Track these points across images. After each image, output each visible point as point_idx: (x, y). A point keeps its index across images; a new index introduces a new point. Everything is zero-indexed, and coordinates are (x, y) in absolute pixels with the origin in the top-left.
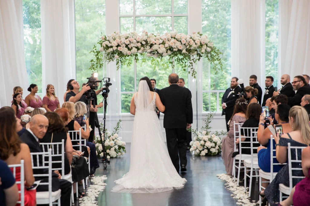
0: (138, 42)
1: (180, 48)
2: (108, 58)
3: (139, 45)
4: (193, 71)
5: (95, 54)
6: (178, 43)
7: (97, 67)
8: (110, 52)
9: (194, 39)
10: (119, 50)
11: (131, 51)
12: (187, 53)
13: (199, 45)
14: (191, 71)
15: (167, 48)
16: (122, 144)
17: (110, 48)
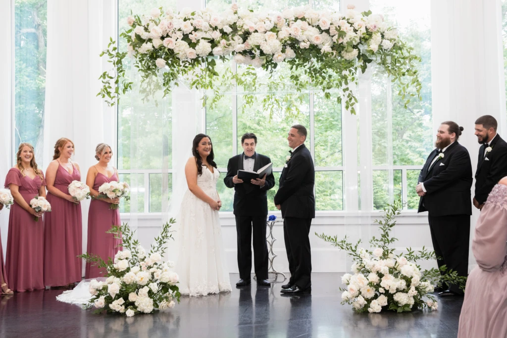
0: (216, 28)
1: (316, 42)
2: (141, 68)
3: (217, 35)
4: (348, 97)
5: (112, 60)
6: (310, 31)
7: (117, 92)
8: (146, 53)
9: (350, 21)
10: (165, 45)
11: (196, 48)
12: (333, 54)
13: (363, 34)
14: (344, 95)
15: (283, 41)
16: (169, 278)
17: (147, 43)
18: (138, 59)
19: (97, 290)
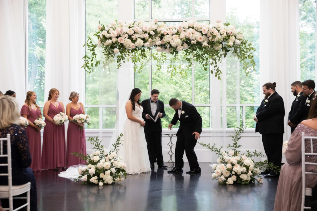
0: (146, 32)
1: (200, 41)
2: (105, 53)
3: (146, 36)
4: (217, 70)
5: (89, 48)
6: (197, 34)
7: (92, 66)
8: (108, 45)
9: (218, 29)
10: (119, 41)
11: (135, 43)
12: (209, 47)
13: (225, 36)
14: (214, 69)
15: (182, 40)
16: (121, 166)
17: (109, 40)
18: (104, 49)
19: (83, 172)
